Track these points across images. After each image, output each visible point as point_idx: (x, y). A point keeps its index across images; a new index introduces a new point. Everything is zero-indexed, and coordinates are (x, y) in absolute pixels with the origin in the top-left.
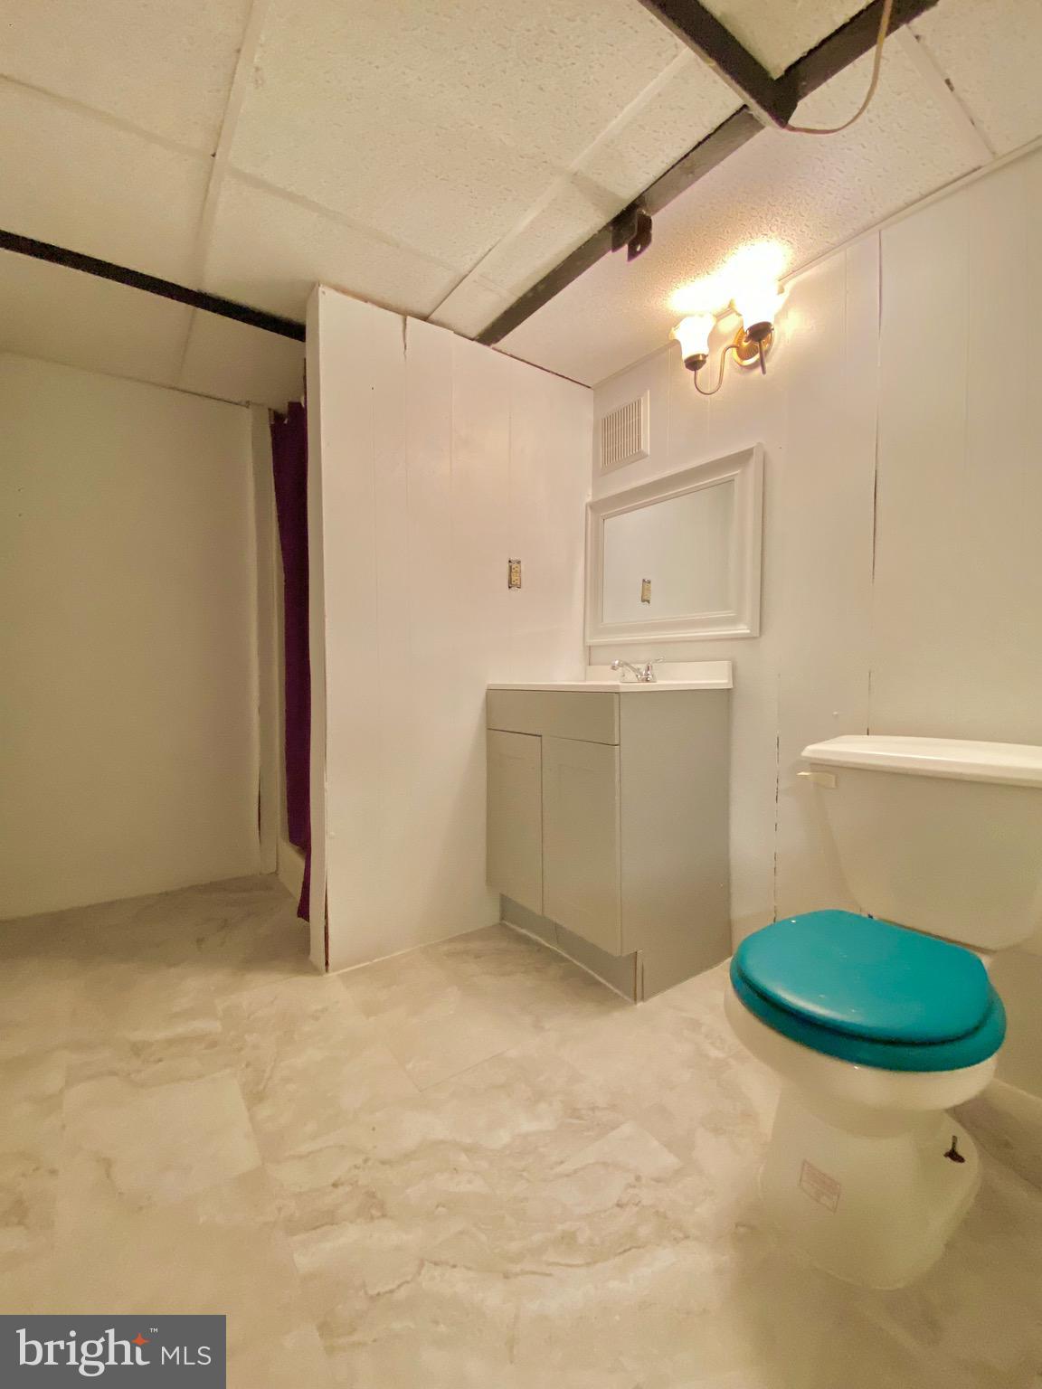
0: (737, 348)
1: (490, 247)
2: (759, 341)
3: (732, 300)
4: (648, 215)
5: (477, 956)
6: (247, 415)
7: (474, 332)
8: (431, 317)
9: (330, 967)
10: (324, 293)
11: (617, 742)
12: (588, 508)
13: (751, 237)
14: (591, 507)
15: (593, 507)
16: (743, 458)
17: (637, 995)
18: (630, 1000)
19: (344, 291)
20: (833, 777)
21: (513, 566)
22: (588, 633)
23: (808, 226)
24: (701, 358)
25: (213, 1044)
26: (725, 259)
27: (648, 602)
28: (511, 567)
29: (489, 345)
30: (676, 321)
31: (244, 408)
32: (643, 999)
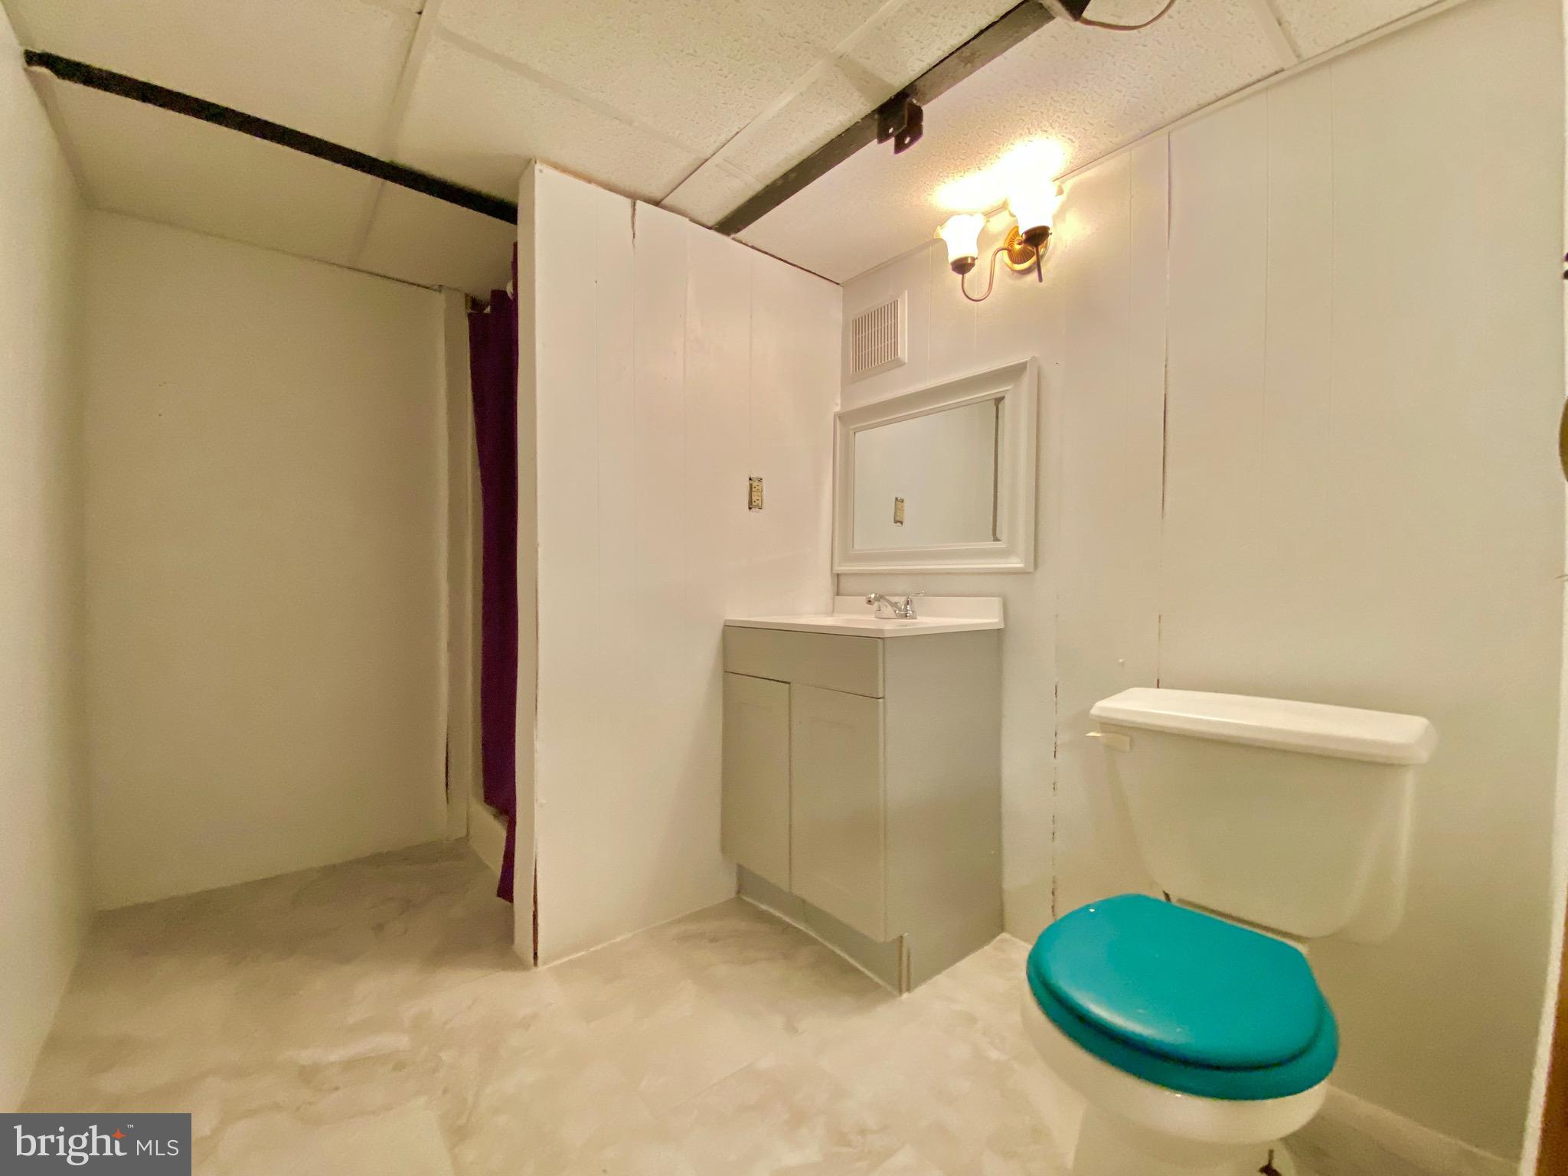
0: (1009, 251)
1: (737, 130)
2: (1037, 246)
3: (1006, 200)
4: (918, 104)
5: (713, 940)
6: (440, 300)
7: (712, 220)
8: (663, 202)
9: (539, 961)
10: (541, 171)
11: (881, 696)
12: (837, 418)
13: (1030, 133)
14: (840, 418)
15: (841, 417)
16: (1015, 372)
17: (903, 983)
18: (896, 993)
19: (565, 170)
20: (1127, 739)
21: (754, 485)
22: (836, 560)
23: (1091, 124)
24: (969, 261)
25: (399, 1067)
26: (999, 155)
27: (901, 523)
28: (751, 485)
29: (728, 234)
30: (942, 219)
31: (437, 293)
32: (909, 990)
